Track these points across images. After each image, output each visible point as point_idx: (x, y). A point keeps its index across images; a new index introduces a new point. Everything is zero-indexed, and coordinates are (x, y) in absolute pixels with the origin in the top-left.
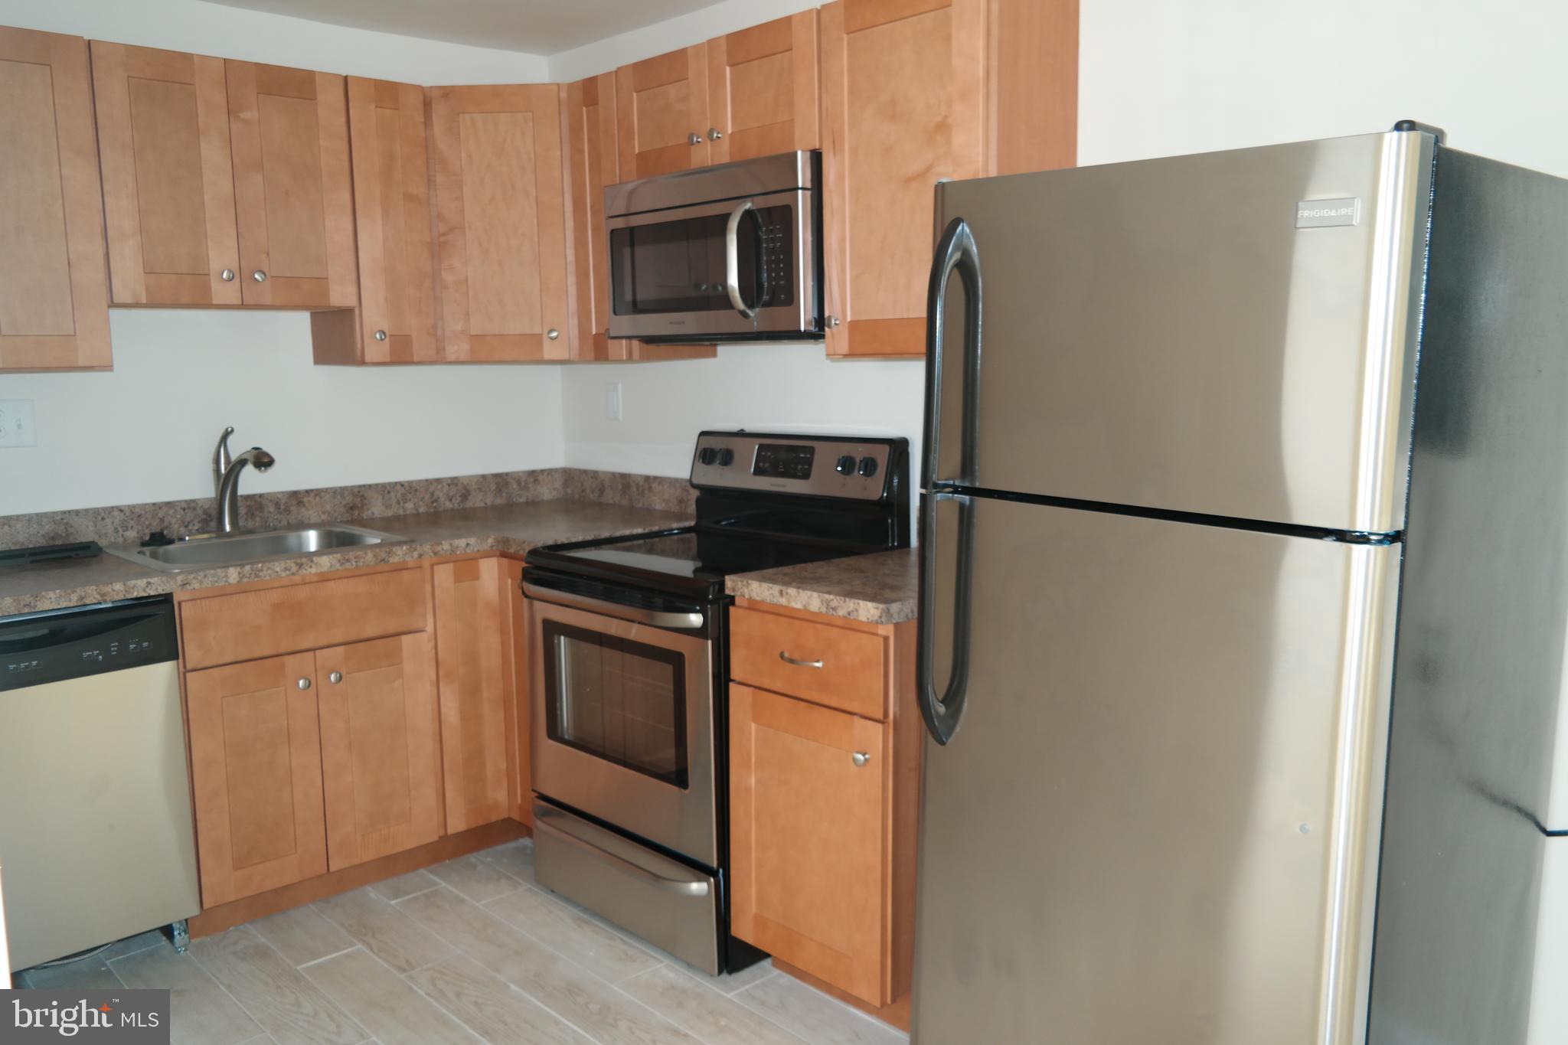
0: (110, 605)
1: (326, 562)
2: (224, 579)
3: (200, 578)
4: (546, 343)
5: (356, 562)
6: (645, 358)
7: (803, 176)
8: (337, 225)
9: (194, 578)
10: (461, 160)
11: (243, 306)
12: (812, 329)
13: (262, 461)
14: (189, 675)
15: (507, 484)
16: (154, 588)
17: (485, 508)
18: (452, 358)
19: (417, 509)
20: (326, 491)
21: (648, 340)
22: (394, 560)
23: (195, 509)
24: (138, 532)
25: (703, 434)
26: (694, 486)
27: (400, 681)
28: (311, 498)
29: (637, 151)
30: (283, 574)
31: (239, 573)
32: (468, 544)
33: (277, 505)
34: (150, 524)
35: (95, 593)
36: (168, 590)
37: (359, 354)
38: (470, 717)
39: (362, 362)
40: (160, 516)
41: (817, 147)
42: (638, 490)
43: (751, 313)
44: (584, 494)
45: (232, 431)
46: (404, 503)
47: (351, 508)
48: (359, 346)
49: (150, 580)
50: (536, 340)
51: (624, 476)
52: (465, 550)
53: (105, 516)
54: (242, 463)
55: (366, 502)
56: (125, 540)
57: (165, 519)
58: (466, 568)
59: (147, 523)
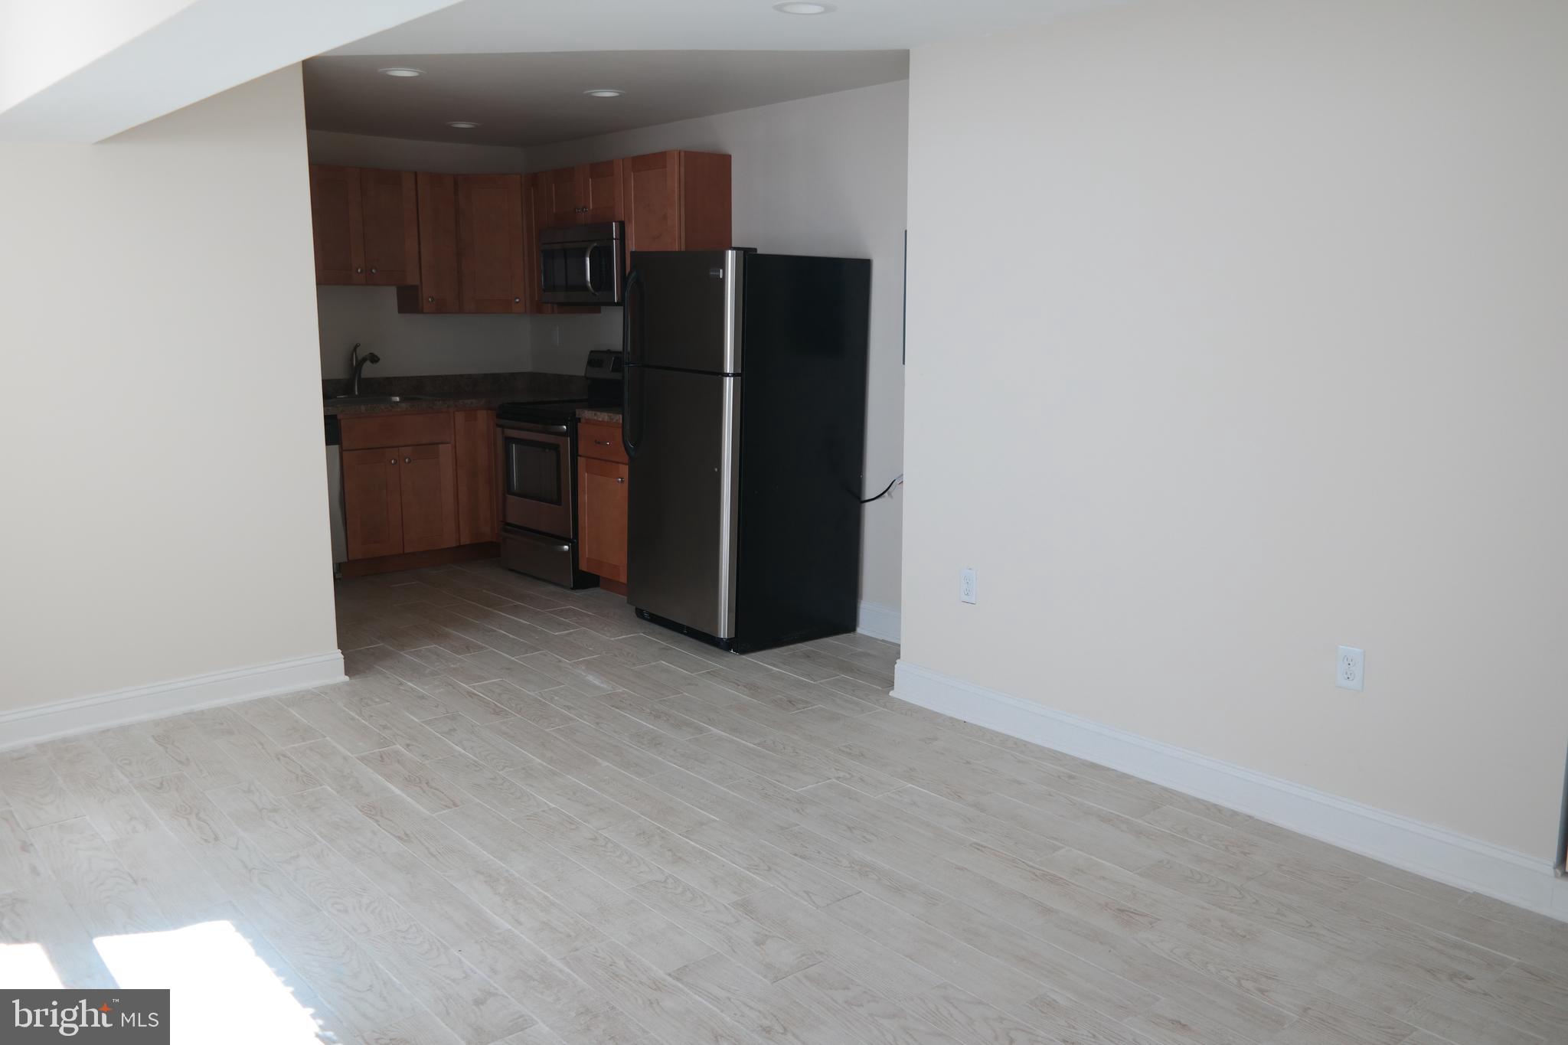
1: (404, 405)
2: (360, 411)
3: (349, 409)
4: (513, 305)
5: (418, 408)
7: (616, 234)
8: (411, 245)
9: (347, 409)
10: (471, 212)
11: (367, 284)
12: (620, 301)
13: (374, 359)
14: (344, 452)
18: (467, 311)
21: (561, 305)
22: (436, 408)
25: (592, 352)
26: (587, 379)
27: (438, 466)
28: (396, 381)
30: (385, 412)
33: (379, 383)
37: (420, 308)
39: (422, 312)
41: (623, 221)
43: (596, 293)
45: (358, 346)
47: (416, 388)
48: (420, 304)
50: (509, 302)
51: (559, 376)
52: (470, 406)
54: (364, 360)
58: (471, 414)
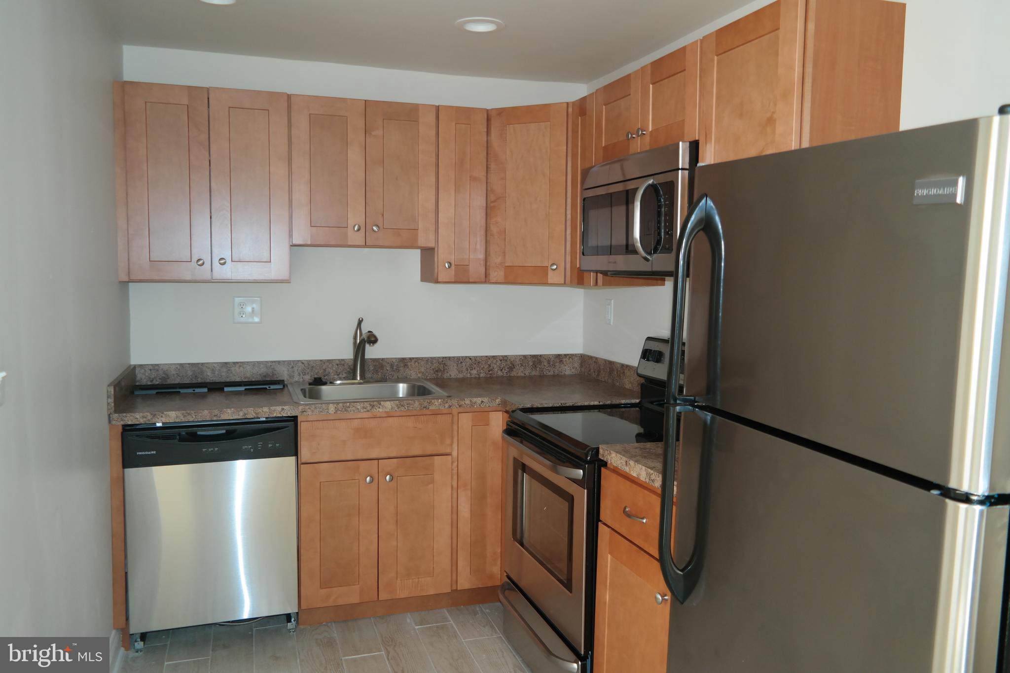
0: (264, 419)
1: (389, 405)
2: (326, 411)
3: (312, 409)
4: (550, 273)
5: (408, 407)
6: (606, 284)
7: (683, 160)
8: (426, 196)
9: (309, 408)
10: (506, 155)
11: (366, 246)
13: (374, 339)
14: (302, 466)
15: (540, 362)
16: (285, 412)
17: (524, 377)
18: (494, 280)
19: (479, 375)
20: (422, 359)
21: (606, 274)
22: (432, 408)
23: (344, 365)
24: (311, 376)
25: (649, 339)
26: (640, 375)
27: (432, 485)
28: (412, 363)
29: (603, 145)
30: (362, 411)
31: (335, 408)
32: (482, 402)
33: (392, 366)
34: (318, 372)
35: (252, 412)
36: (294, 414)
37: (436, 275)
38: (478, 515)
39: (437, 282)
40: (324, 368)
41: (697, 139)
42: (617, 373)
43: (648, 257)
44: (590, 373)
45: (362, 320)
46: (471, 370)
47: (437, 371)
48: (436, 270)
49: (283, 407)
50: (544, 270)
51: (611, 363)
52: (480, 405)
53: (294, 366)
54: (366, 340)
55: (446, 367)
56: (304, 381)
57: (327, 370)
58: (481, 417)
59: (316, 371)
